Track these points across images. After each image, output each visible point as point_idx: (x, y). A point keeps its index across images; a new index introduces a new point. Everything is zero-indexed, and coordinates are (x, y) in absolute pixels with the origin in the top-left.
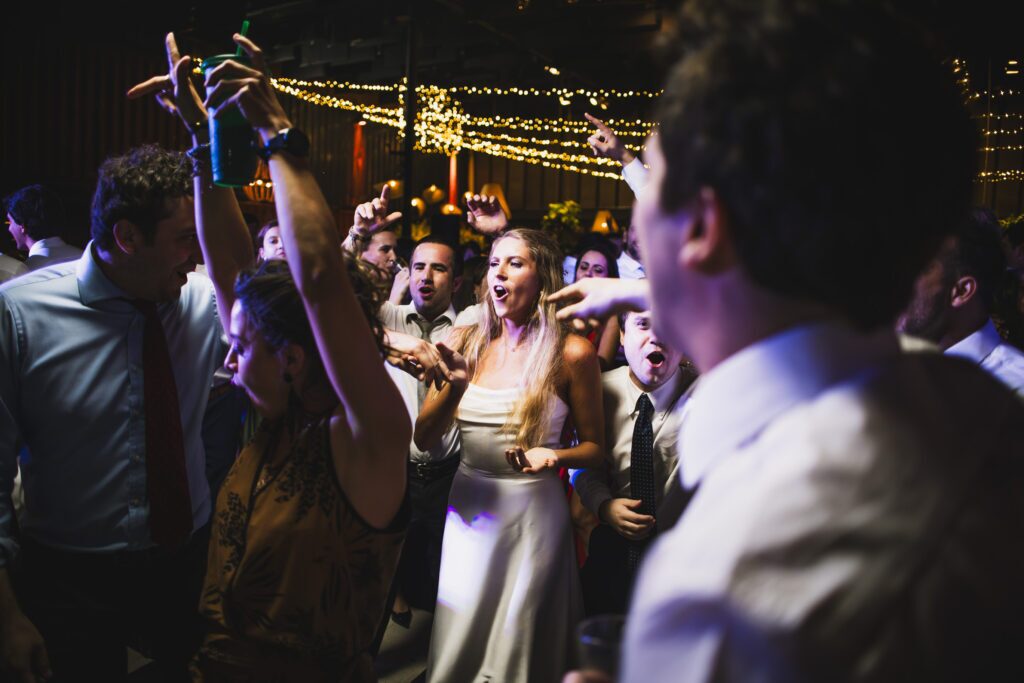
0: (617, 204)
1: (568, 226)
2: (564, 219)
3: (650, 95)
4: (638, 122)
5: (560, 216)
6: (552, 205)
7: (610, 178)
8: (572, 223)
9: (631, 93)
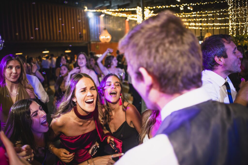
3: (212, 3)
4: (206, 11)
9: (206, 3)
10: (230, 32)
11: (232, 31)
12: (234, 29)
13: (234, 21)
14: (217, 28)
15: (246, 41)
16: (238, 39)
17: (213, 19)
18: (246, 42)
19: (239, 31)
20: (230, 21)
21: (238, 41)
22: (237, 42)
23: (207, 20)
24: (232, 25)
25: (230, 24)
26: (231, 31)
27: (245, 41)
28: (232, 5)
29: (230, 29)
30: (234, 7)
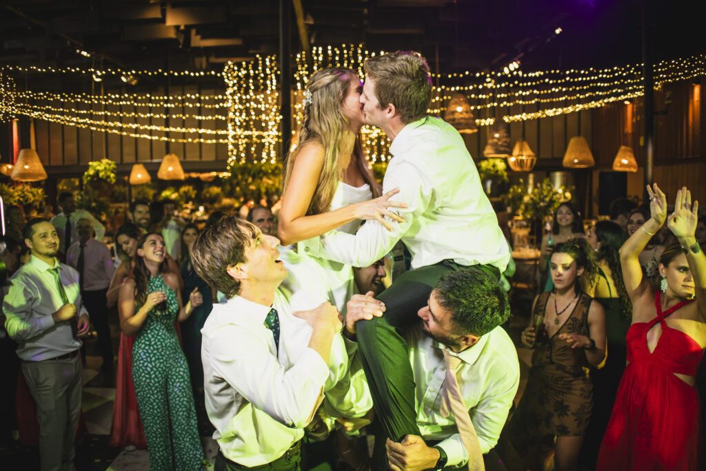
0: (152, 158)
1: (105, 180)
2: (101, 175)
5: (97, 172)
6: (90, 163)
7: (145, 138)
8: (109, 177)
10: (230, 153)
11: (235, 153)
12: (241, 148)
13: (240, 127)
14: (209, 142)
15: (269, 179)
16: (249, 175)
17: (184, 118)
18: (268, 184)
19: (252, 153)
20: (230, 126)
21: (250, 180)
22: (246, 181)
23: (167, 119)
24: (234, 137)
25: (231, 133)
26: (232, 151)
27: (265, 180)
28: (234, 85)
29: (231, 147)
30: (239, 89)
